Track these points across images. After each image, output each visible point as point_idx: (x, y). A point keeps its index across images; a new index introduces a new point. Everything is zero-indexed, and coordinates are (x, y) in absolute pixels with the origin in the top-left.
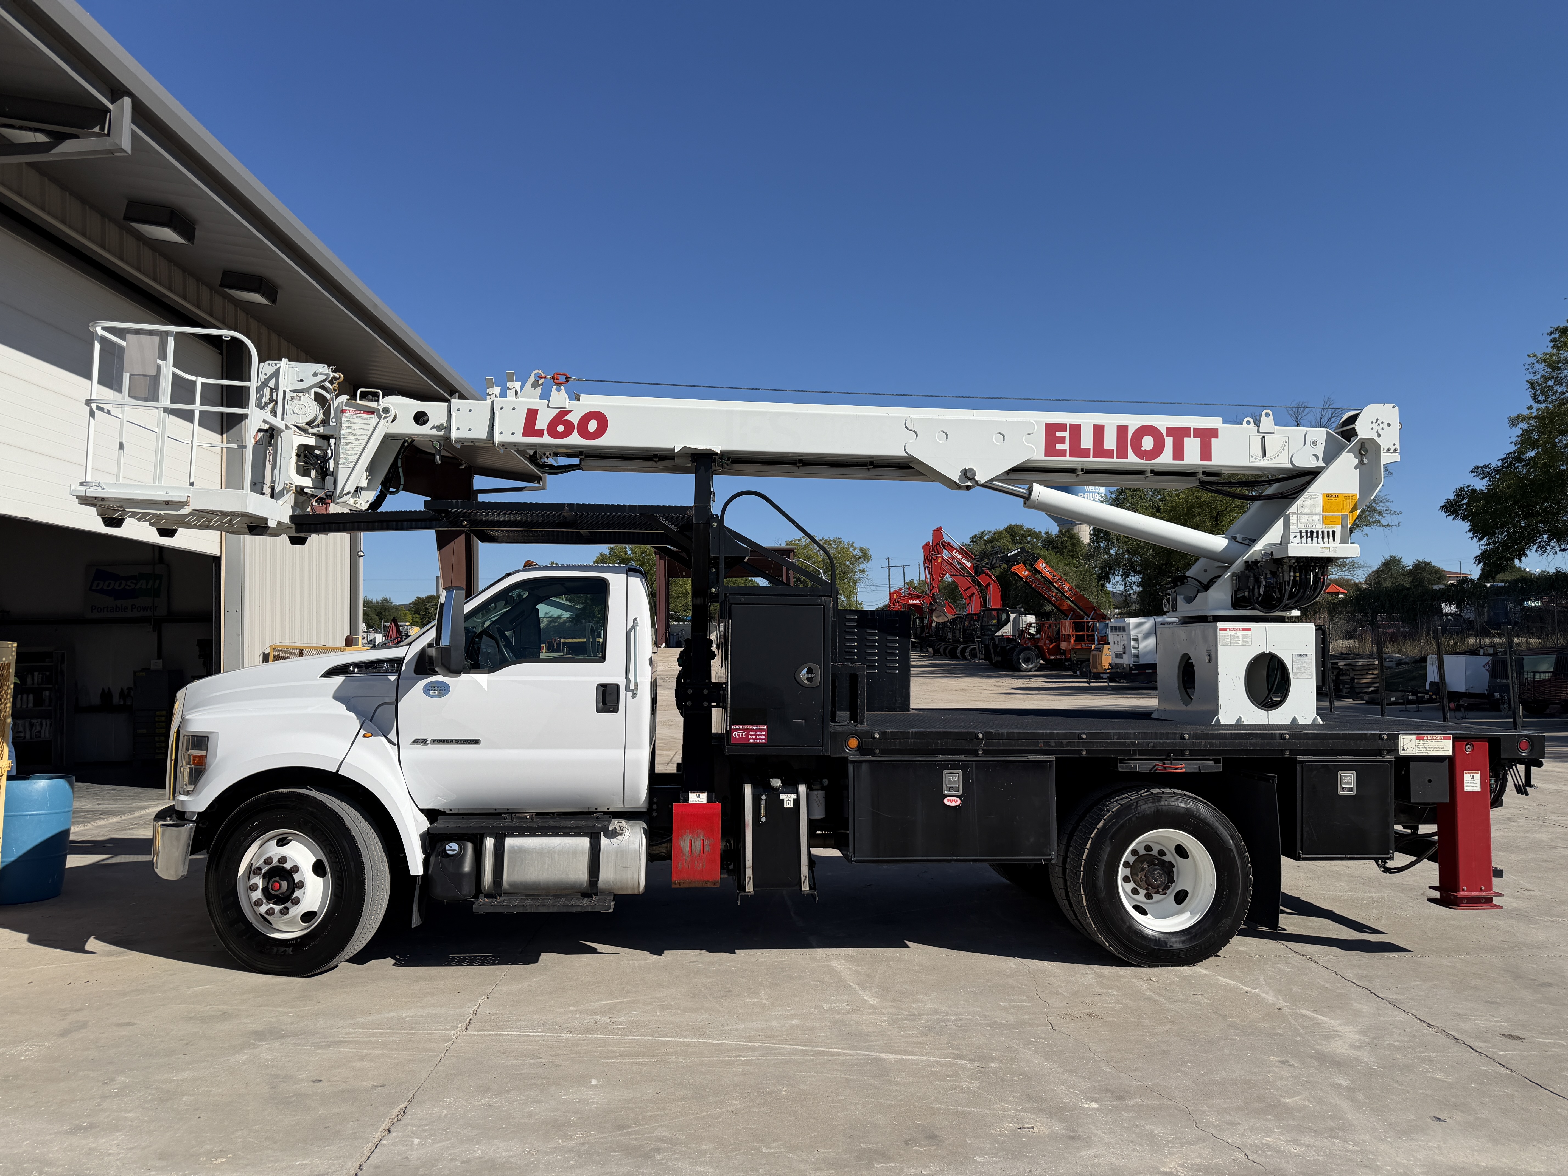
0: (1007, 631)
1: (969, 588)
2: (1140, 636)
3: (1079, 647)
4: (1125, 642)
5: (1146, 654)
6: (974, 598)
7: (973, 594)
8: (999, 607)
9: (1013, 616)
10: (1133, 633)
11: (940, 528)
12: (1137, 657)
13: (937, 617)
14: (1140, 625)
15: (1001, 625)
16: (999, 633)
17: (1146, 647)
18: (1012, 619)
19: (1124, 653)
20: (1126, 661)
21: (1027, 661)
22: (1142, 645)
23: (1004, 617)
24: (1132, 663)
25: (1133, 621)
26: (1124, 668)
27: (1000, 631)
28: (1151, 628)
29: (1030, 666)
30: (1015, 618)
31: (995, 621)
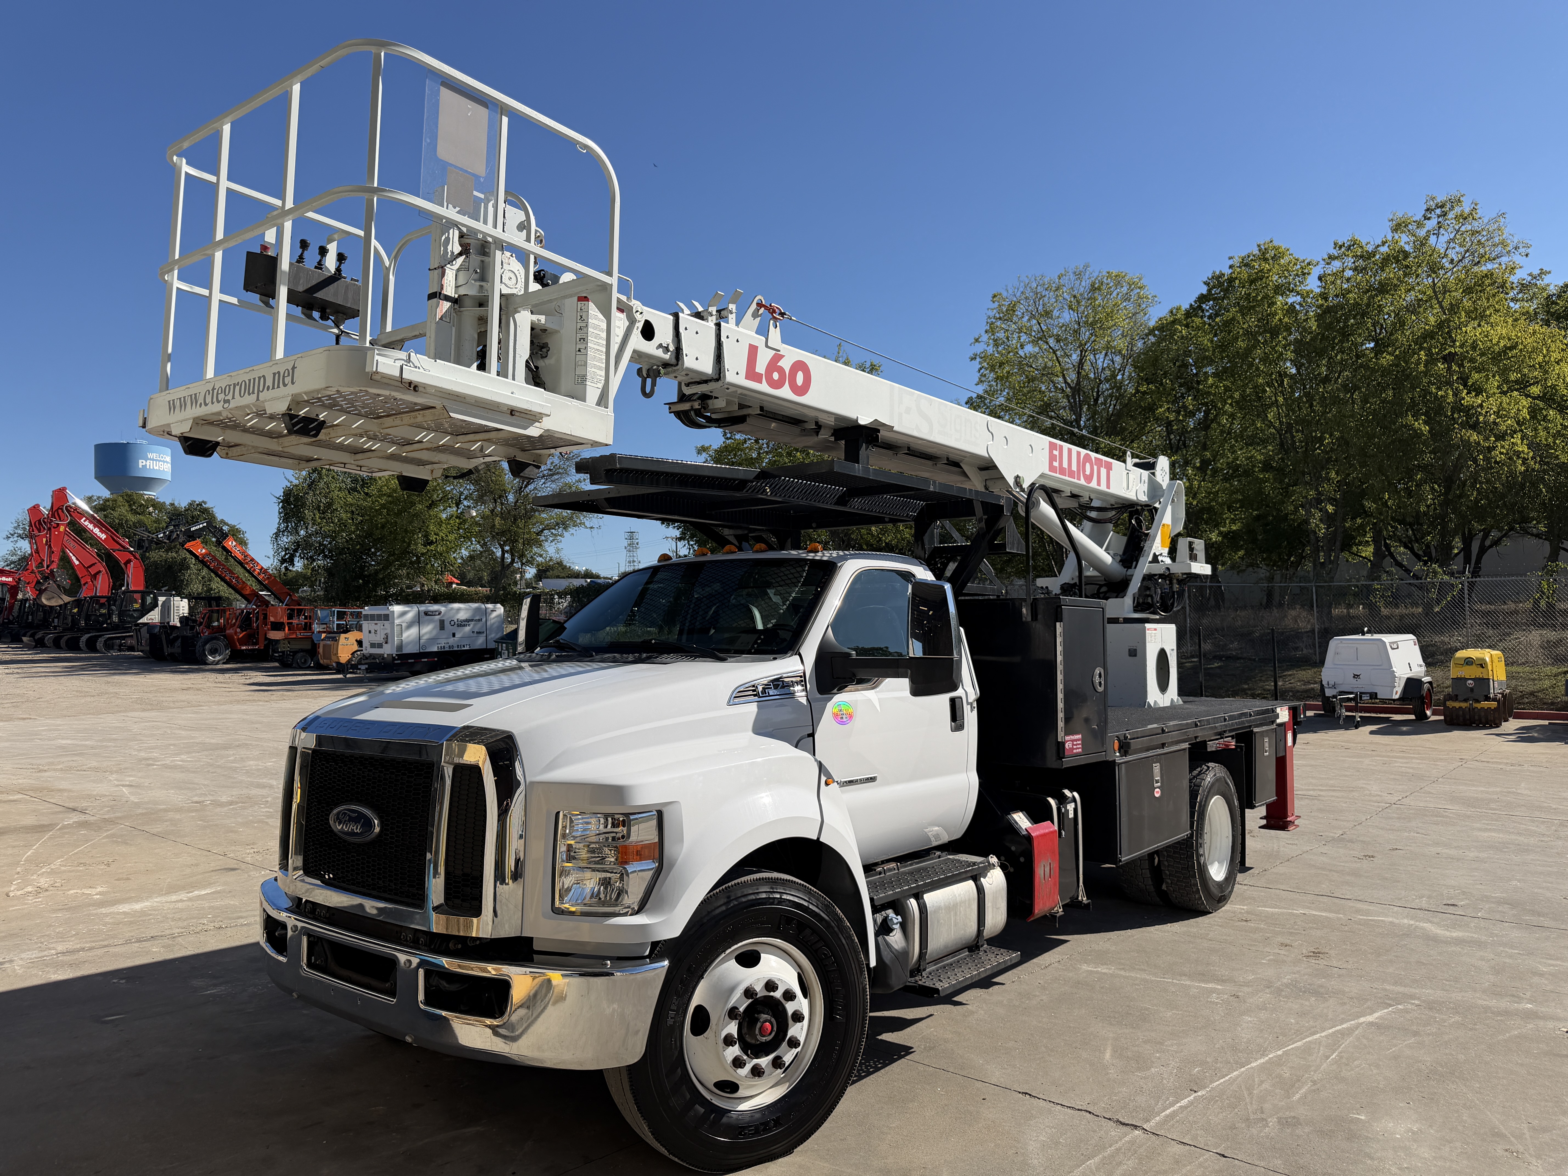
0: (154, 617)
1: (94, 564)
2: (404, 625)
3: (294, 636)
4: (388, 631)
5: (408, 644)
6: (100, 577)
7: (100, 572)
8: (141, 588)
9: (161, 599)
10: (397, 622)
11: (64, 489)
12: (400, 647)
13: (48, 599)
14: (403, 614)
15: (146, 610)
16: (144, 620)
17: (408, 636)
18: (160, 603)
19: (386, 643)
20: (388, 650)
21: (213, 652)
22: (405, 635)
23: (149, 600)
24: (395, 653)
25: (397, 609)
26: (383, 658)
27: (145, 618)
28: (415, 617)
29: (218, 658)
30: (164, 602)
31: (136, 606)
